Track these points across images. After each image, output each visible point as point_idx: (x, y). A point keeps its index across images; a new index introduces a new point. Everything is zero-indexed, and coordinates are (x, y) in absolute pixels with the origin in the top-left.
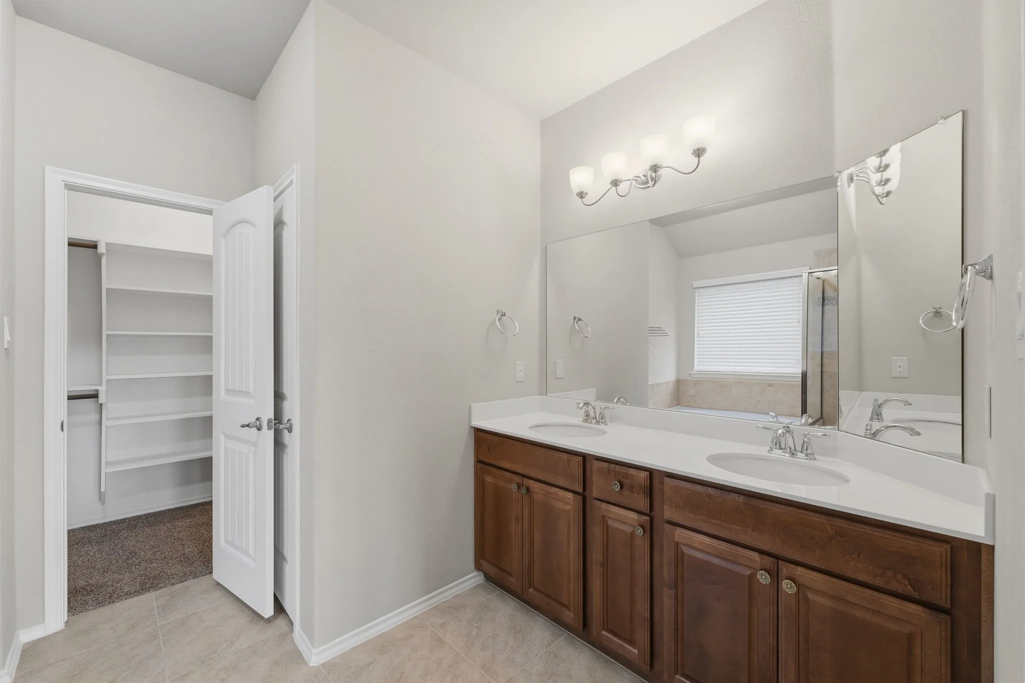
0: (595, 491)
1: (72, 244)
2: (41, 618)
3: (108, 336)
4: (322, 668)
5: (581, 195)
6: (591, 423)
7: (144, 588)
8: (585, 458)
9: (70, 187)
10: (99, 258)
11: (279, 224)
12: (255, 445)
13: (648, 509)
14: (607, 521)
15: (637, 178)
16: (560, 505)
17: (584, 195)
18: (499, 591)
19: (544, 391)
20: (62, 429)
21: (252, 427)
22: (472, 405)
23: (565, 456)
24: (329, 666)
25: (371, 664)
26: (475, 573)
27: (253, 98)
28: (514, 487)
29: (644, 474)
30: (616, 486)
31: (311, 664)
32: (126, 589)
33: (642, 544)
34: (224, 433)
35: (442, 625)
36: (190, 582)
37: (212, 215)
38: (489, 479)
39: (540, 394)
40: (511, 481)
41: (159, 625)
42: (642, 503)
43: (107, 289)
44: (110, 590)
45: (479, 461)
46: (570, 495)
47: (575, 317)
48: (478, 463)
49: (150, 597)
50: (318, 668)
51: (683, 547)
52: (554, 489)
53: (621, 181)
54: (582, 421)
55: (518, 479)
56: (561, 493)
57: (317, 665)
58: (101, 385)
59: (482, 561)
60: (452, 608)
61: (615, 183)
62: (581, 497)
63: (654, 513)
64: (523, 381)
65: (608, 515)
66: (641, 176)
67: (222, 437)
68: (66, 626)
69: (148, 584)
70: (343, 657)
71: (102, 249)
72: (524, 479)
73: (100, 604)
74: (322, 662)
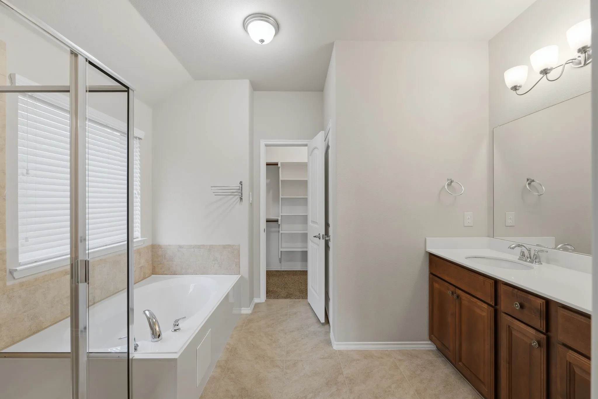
0: (503, 306)
1: (268, 164)
2: (259, 296)
3: (281, 198)
4: (337, 351)
5: (515, 88)
6: (526, 261)
7: (286, 297)
8: (496, 282)
9: (267, 145)
10: (279, 168)
11: (328, 148)
12: (318, 245)
13: (545, 329)
14: (512, 331)
15: (574, 60)
16: (478, 311)
17: (518, 88)
18: (444, 359)
19: (492, 234)
20: (264, 232)
21: (317, 237)
22: (427, 238)
23: (482, 278)
24: (341, 352)
25: (359, 360)
26: (430, 342)
27: (323, 91)
28: (449, 293)
29: (540, 301)
30: (517, 306)
31: (334, 348)
32: (282, 295)
33: (540, 355)
34: (311, 240)
35: (400, 360)
36: (301, 300)
37: (307, 146)
38: (436, 285)
39: (488, 236)
40: (448, 289)
41: (289, 311)
42: (540, 324)
43: (281, 180)
44: (278, 294)
45: (431, 274)
46: (485, 306)
47: (528, 179)
48: (430, 274)
49: (288, 301)
50: (336, 351)
51: (574, 366)
52: (475, 300)
53: (551, 69)
54: (518, 259)
55: (452, 288)
56: (479, 303)
57: (336, 349)
58: (279, 217)
59: (432, 336)
60: (411, 355)
61: (545, 72)
62: (493, 309)
63: (551, 334)
64: (472, 226)
65: (512, 326)
66: (577, 58)
67: (310, 241)
68: (265, 302)
69: (288, 296)
70: (348, 351)
71: (279, 165)
72: (457, 289)
73: (274, 298)
74: (338, 349)
